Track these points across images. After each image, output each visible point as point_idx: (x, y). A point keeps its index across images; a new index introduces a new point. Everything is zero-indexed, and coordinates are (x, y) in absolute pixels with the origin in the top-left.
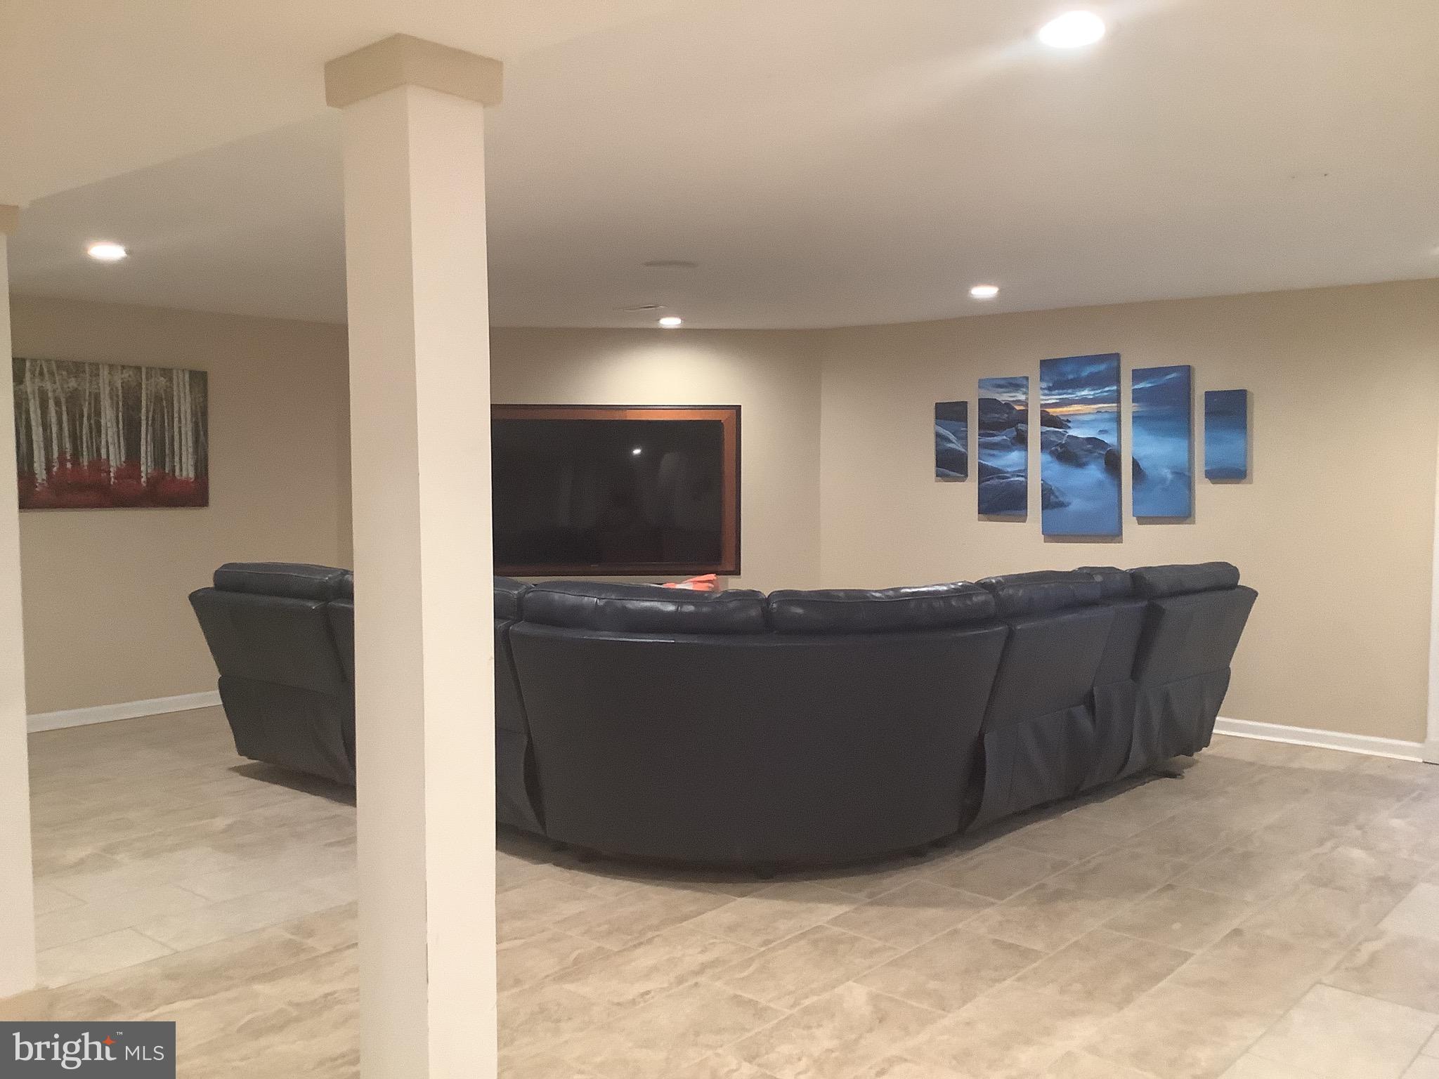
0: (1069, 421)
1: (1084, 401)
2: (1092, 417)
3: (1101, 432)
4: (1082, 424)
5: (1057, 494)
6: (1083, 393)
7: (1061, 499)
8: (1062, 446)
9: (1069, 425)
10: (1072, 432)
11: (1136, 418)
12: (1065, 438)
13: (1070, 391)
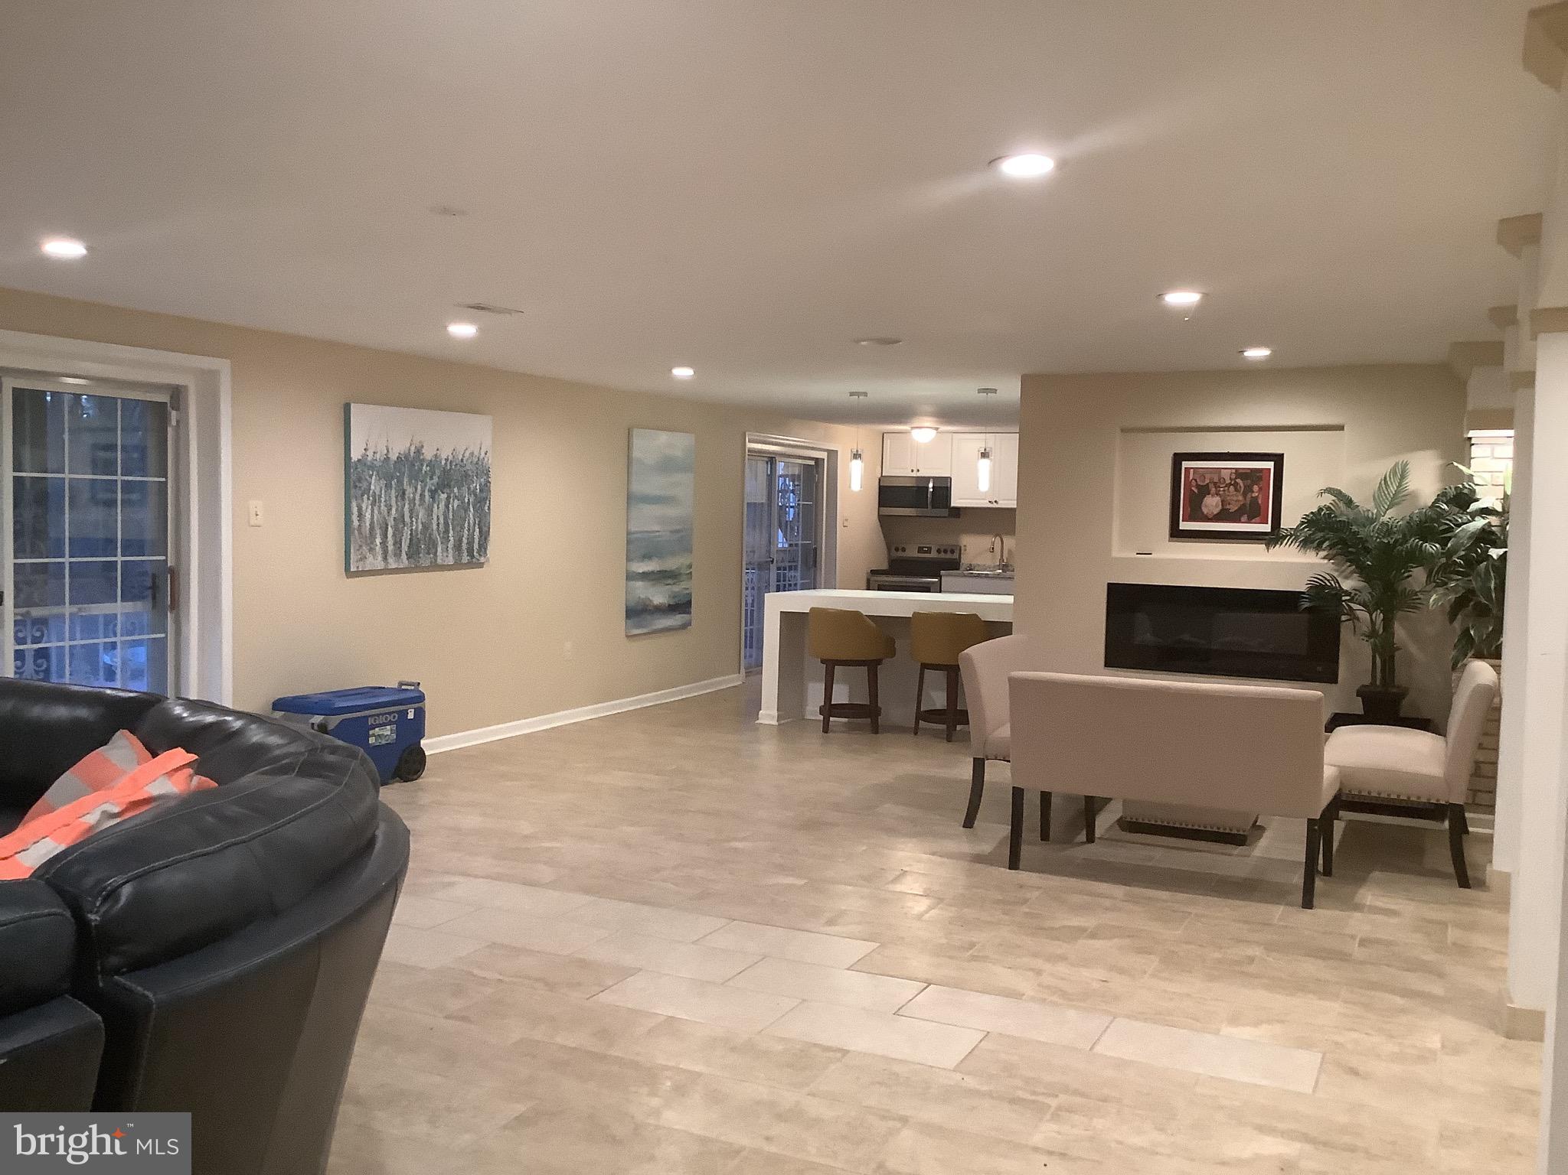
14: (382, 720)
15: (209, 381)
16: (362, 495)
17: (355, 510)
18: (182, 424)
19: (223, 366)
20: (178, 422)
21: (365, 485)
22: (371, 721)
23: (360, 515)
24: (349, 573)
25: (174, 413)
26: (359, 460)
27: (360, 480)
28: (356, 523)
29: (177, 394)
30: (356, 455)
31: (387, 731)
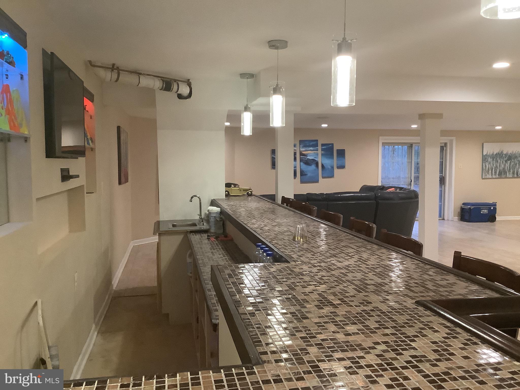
0: (307, 155)
1: (311, 150)
2: (313, 154)
3: (315, 158)
4: (310, 156)
5: (305, 172)
6: (311, 148)
7: (306, 173)
8: (306, 161)
9: (307, 156)
10: (308, 158)
11: (322, 155)
12: (307, 159)
13: (307, 148)
14: (484, 208)
15: (451, 141)
16: (486, 162)
17: (484, 165)
18: (446, 150)
19: (454, 138)
20: (446, 149)
21: (487, 160)
22: (481, 208)
23: (485, 166)
24: (483, 179)
25: (445, 148)
26: (485, 155)
27: (486, 159)
28: (484, 168)
29: (446, 144)
30: (484, 154)
31: (486, 211)
